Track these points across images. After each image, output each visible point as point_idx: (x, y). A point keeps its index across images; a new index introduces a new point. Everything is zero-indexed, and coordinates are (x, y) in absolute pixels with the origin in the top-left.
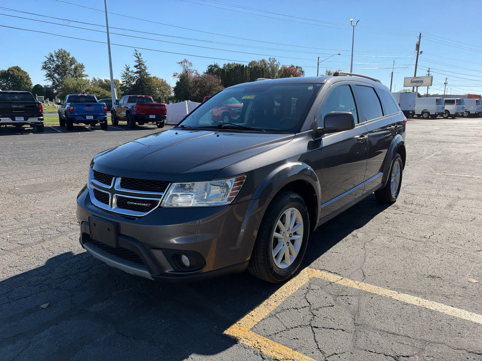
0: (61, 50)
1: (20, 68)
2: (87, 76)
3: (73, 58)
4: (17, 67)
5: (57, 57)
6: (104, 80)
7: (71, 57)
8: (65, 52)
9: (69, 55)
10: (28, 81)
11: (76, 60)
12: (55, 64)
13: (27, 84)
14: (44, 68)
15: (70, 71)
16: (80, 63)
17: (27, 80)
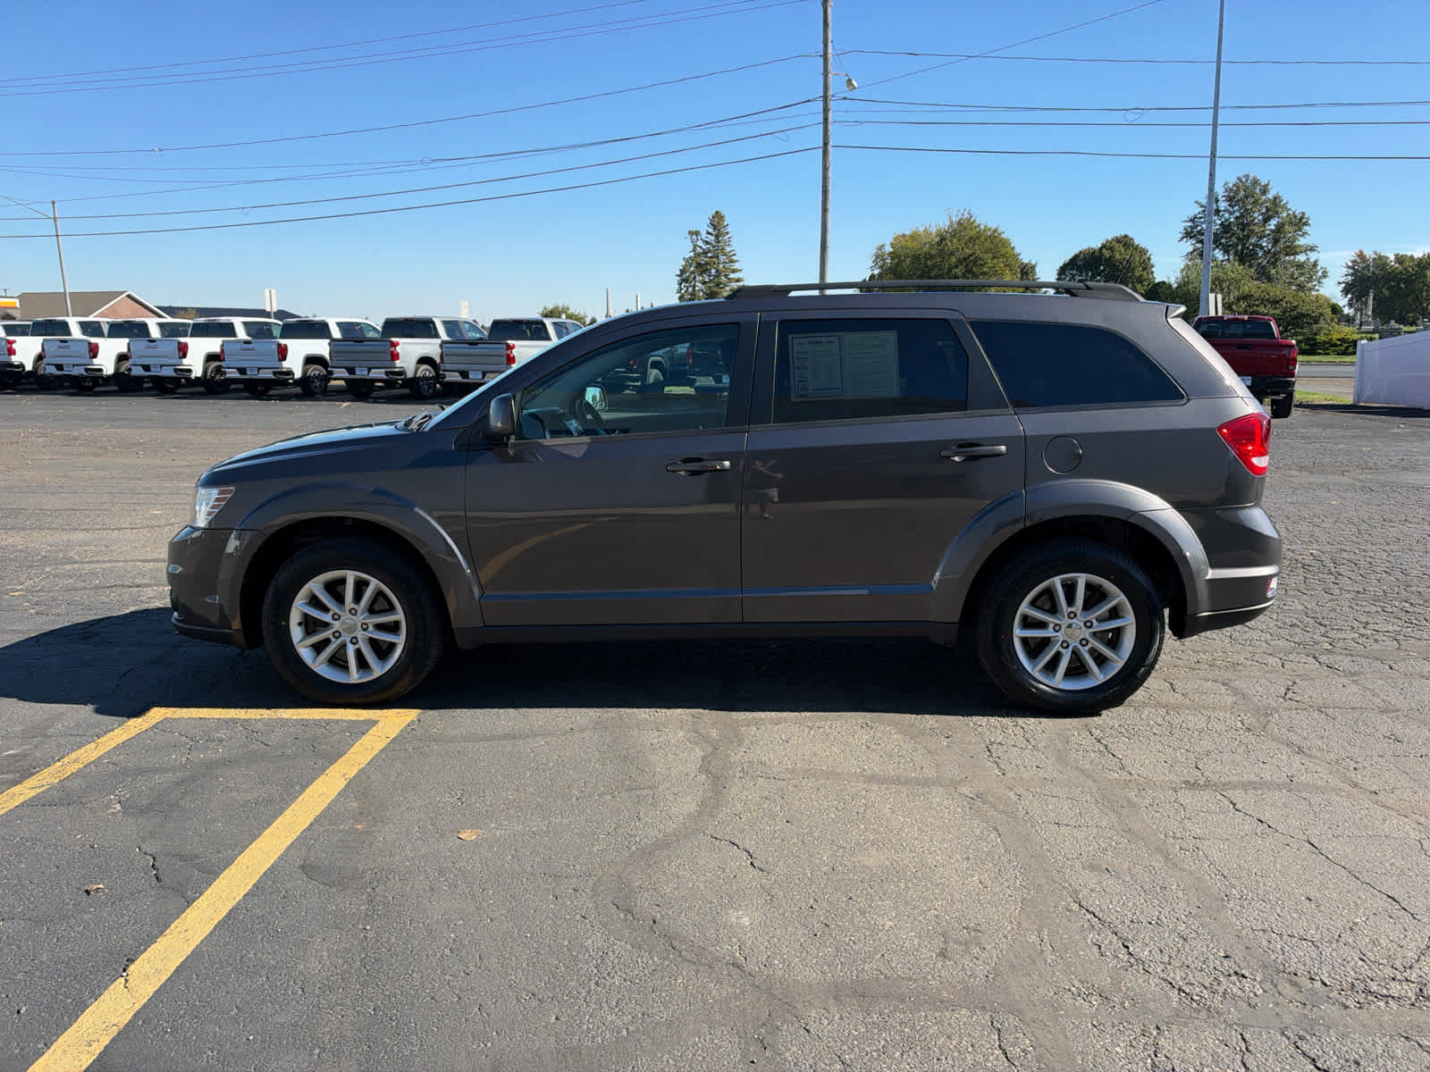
0: (1244, 180)
1: (1131, 239)
2: (1312, 249)
3: (1275, 198)
4: (1126, 236)
5: (1230, 199)
6: (1392, 258)
7: (1270, 196)
8: (1255, 182)
9: (1264, 191)
10: (1145, 273)
11: (1284, 202)
12: (1219, 222)
13: (1141, 282)
14: (1188, 234)
15: (1261, 238)
16: (1297, 213)
17: (1144, 269)
